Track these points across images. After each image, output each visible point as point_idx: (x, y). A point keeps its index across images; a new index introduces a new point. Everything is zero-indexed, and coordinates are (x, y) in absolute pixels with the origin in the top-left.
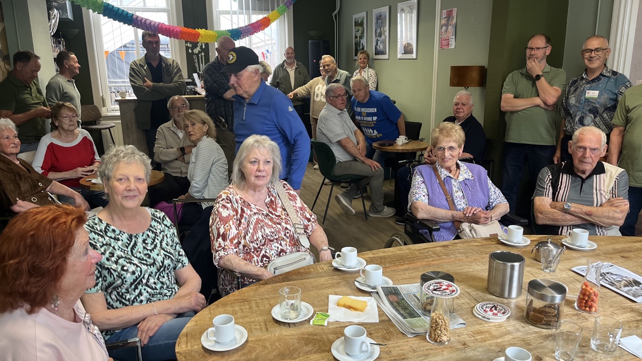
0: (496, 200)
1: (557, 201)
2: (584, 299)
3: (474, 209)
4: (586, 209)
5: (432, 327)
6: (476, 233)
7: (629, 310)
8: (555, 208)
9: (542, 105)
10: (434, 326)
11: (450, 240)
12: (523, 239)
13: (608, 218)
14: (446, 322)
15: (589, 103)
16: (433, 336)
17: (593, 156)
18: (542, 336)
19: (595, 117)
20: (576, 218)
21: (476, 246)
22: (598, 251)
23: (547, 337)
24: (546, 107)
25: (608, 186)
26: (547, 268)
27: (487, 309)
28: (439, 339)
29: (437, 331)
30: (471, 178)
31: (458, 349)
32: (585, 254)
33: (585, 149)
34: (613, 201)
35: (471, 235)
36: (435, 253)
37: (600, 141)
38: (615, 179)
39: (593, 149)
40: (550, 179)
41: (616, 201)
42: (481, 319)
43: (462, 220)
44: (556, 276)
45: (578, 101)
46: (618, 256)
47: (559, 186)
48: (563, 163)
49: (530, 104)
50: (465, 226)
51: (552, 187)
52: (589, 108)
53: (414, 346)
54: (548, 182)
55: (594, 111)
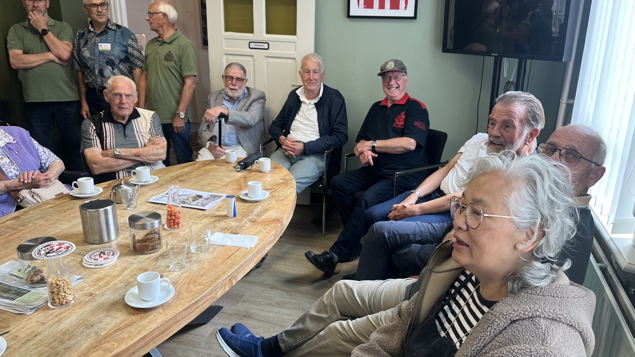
0: (48, 159)
1: (106, 149)
2: (171, 219)
3: (31, 174)
4: (134, 151)
5: (53, 293)
6: (39, 197)
7: (203, 217)
8: (107, 156)
9: (57, 60)
10: (56, 290)
11: (11, 212)
12: (95, 189)
13: (154, 155)
14: (67, 281)
15: (104, 56)
16: (57, 301)
17: (129, 102)
18: (153, 260)
19: (113, 69)
20: (128, 161)
21: (50, 208)
22: (161, 182)
23: (157, 259)
24: (61, 63)
25: (146, 128)
26: (129, 206)
27: (96, 257)
28: (64, 301)
29: (60, 293)
30: (13, 142)
31: (87, 302)
32: (152, 187)
33: (121, 95)
34: (153, 140)
35: (34, 201)
36: (8, 228)
37: (131, 87)
38: (150, 121)
39: (127, 96)
40: (94, 130)
41: (156, 140)
42: (94, 268)
43: (19, 188)
44: (139, 210)
45: (93, 54)
46: (176, 181)
47: (105, 135)
48: (101, 113)
49: (43, 60)
50: (25, 193)
51: (98, 136)
52: (105, 60)
53: (40, 320)
54: (93, 133)
55: (111, 63)
